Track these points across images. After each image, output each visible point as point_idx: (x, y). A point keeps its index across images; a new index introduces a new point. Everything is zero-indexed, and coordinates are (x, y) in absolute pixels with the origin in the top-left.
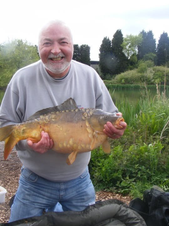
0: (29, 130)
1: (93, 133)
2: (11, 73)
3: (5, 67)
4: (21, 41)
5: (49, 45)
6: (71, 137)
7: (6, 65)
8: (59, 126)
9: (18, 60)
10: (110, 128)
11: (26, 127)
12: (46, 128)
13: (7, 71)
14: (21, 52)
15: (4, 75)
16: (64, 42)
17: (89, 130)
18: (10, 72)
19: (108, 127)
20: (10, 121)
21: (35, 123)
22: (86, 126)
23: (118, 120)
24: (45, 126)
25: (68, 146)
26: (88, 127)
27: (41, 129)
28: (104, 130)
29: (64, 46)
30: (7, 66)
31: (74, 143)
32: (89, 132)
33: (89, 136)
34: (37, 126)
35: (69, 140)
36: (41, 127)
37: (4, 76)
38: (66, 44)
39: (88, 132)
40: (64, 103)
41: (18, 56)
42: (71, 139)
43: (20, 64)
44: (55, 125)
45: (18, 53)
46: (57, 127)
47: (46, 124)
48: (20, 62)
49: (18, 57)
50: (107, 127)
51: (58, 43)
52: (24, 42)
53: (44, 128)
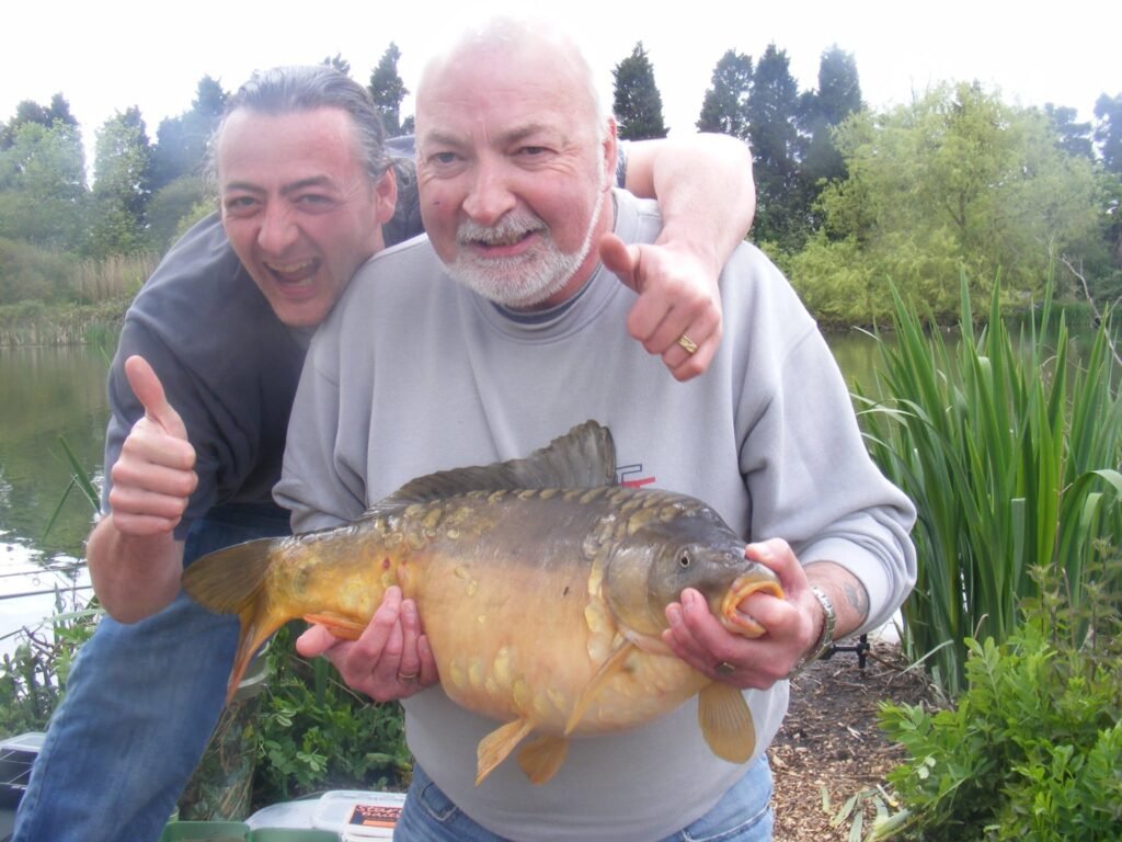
0: (331, 574)
1: (614, 636)
2: (921, 251)
3: (893, 220)
4: (976, 88)
5: (455, 165)
6: (507, 640)
7: (895, 213)
8: (464, 573)
9: (955, 185)
10: (693, 626)
11: (322, 554)
12: (410, 574)
13: (904, 239)
14: (971, 144)
15: (888, 259)
16: (534, 150)
17: (595, 619)
18: (919, 246)
19: (684, 618)
20: (325, 513)
21: (366, 542)
22: (588, 595)
23: (737, 591)
24: (404, 563)
25: (490, 685)
26: (596, 597)
27: (385, 576)
28: (667, 632)
29: (532, 169)
30: (903, 215)
31: (518, 676)
32: (591, 626)
33: (590, 652)
34: (372, 555)
35: (495, 655)
36: (387, 565)
37: (886, 265)
38: (547, 156)
39: (588, 631)
40: (550, 449)
41: (956, 166)
42: (504, 651)
43: (968, 206)
44: (453, 564)
45: (956, 147)
46: (456, 573)
47: (413, 548)
48: (968, 194)
49: (955, 171)
50: (679, 622)
51: (502, 157)
52: (987, 90)
53: (400, 568)
